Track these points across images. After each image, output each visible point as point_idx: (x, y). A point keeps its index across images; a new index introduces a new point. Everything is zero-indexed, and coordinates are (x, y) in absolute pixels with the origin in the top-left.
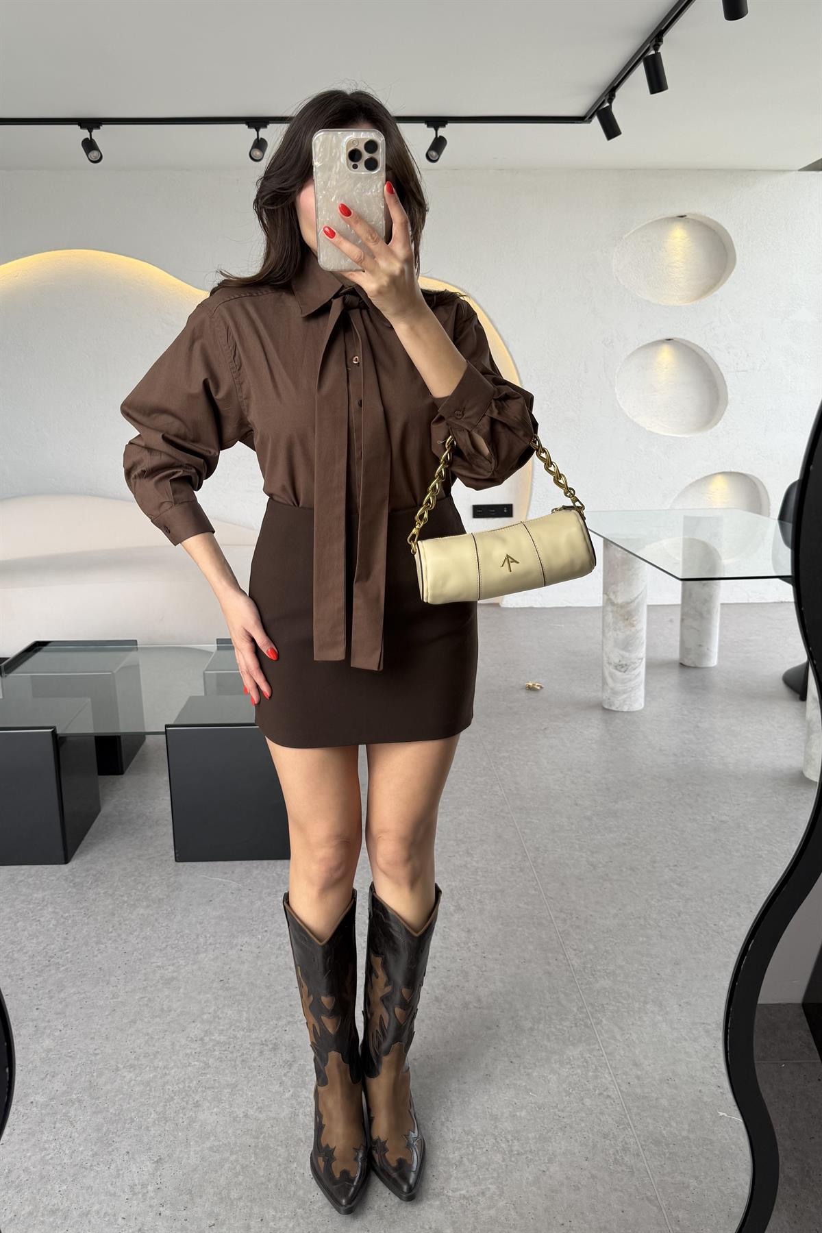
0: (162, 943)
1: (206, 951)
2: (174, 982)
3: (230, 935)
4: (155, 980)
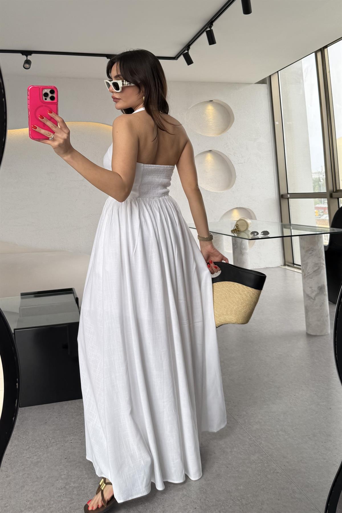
1: (52, 446)
2: (39, 464)
3: (62, 437)
4: (28, 464)
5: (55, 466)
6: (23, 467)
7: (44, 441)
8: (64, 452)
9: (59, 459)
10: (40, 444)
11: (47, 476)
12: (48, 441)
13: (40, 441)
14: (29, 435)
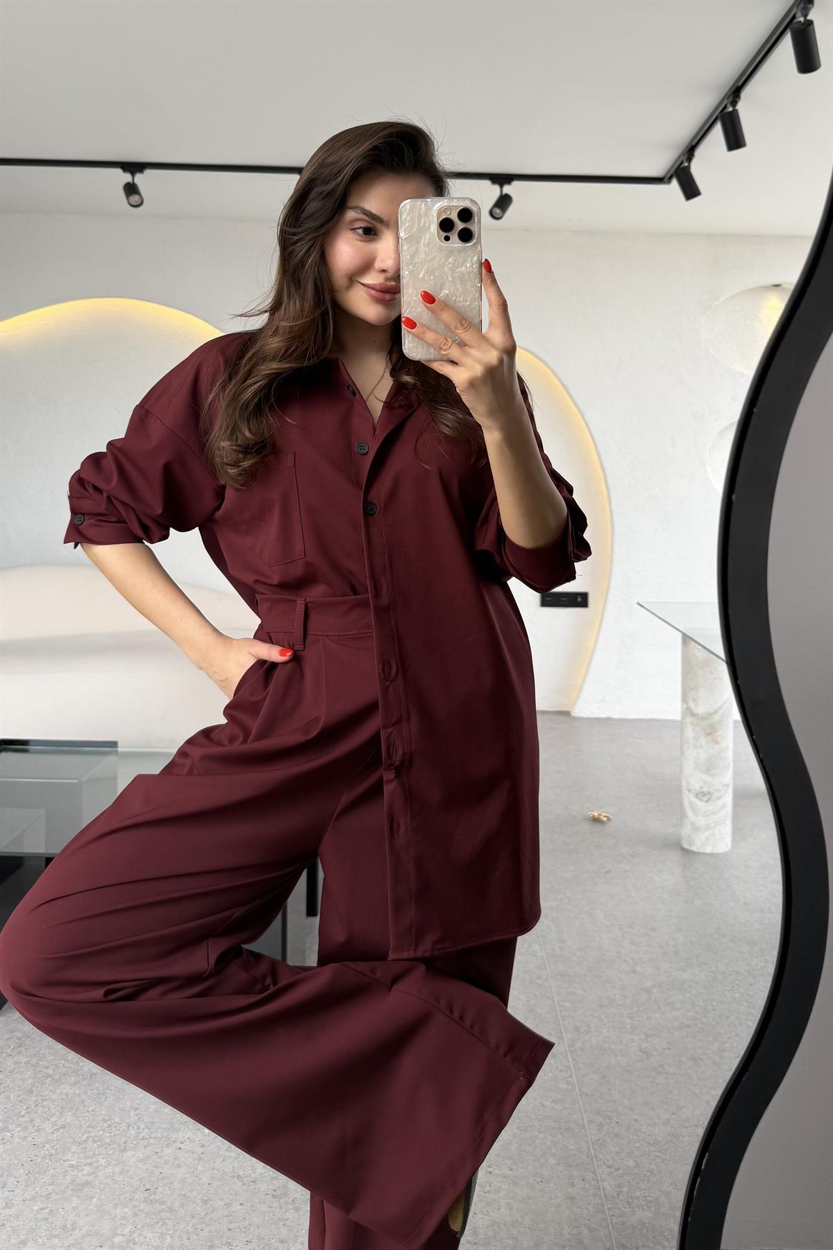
0: (83, 1134)
1: (135, 1147)
2: (86, 1190)
3: (169, 1127)
4: (63, 1184)
5: (116, 1206)
6: (50, 1188)
7: (125, 1128)
8: (152, 1172)
9: (133, 1186)
10: (115, 1135)
11: (84, 1230)
12: (133, 1132)
13: (118, 1128)
14: (105, 1103)
